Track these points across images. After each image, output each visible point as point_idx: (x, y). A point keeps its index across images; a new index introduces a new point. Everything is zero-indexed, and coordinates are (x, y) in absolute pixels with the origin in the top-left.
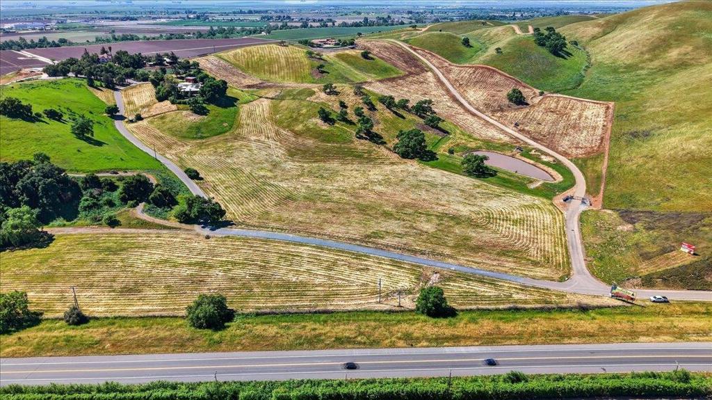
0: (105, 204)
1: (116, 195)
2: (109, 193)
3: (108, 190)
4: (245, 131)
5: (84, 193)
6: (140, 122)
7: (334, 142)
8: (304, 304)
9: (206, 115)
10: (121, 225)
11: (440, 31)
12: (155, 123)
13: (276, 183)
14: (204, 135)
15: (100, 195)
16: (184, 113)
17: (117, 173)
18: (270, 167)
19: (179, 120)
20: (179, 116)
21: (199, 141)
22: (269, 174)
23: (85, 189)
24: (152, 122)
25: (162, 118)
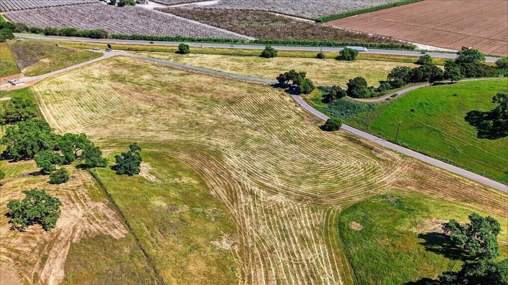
8: (232, 57)
13: (242, 120)
18: (249, 141)
22: (249, 132)
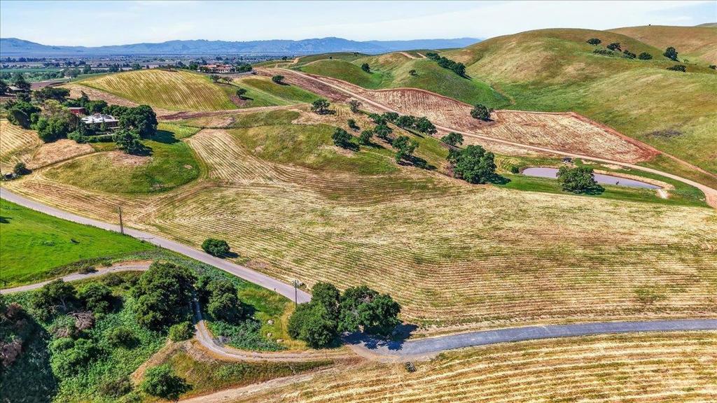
0: (115, 345)
1: (128, 319)
2: (111, 316)
3: (107, 310)
4: (224, 173)
5: (49, 328)
6: (27, 178)
7: (378, 173)
9: (150, 155)
10: (190, 387)
11: (331, 58)
12: (61, 176)
13: (363, 241)
14: (166, 186)
15: (93, 325)
16: (111, 154)
17: (93, 271)
18: (321, 220)
19: (107, 166)
20: (104, 160)
21: (162, 196)
23: (49, 320)
24: (54, 175)
25: (72, 166)
